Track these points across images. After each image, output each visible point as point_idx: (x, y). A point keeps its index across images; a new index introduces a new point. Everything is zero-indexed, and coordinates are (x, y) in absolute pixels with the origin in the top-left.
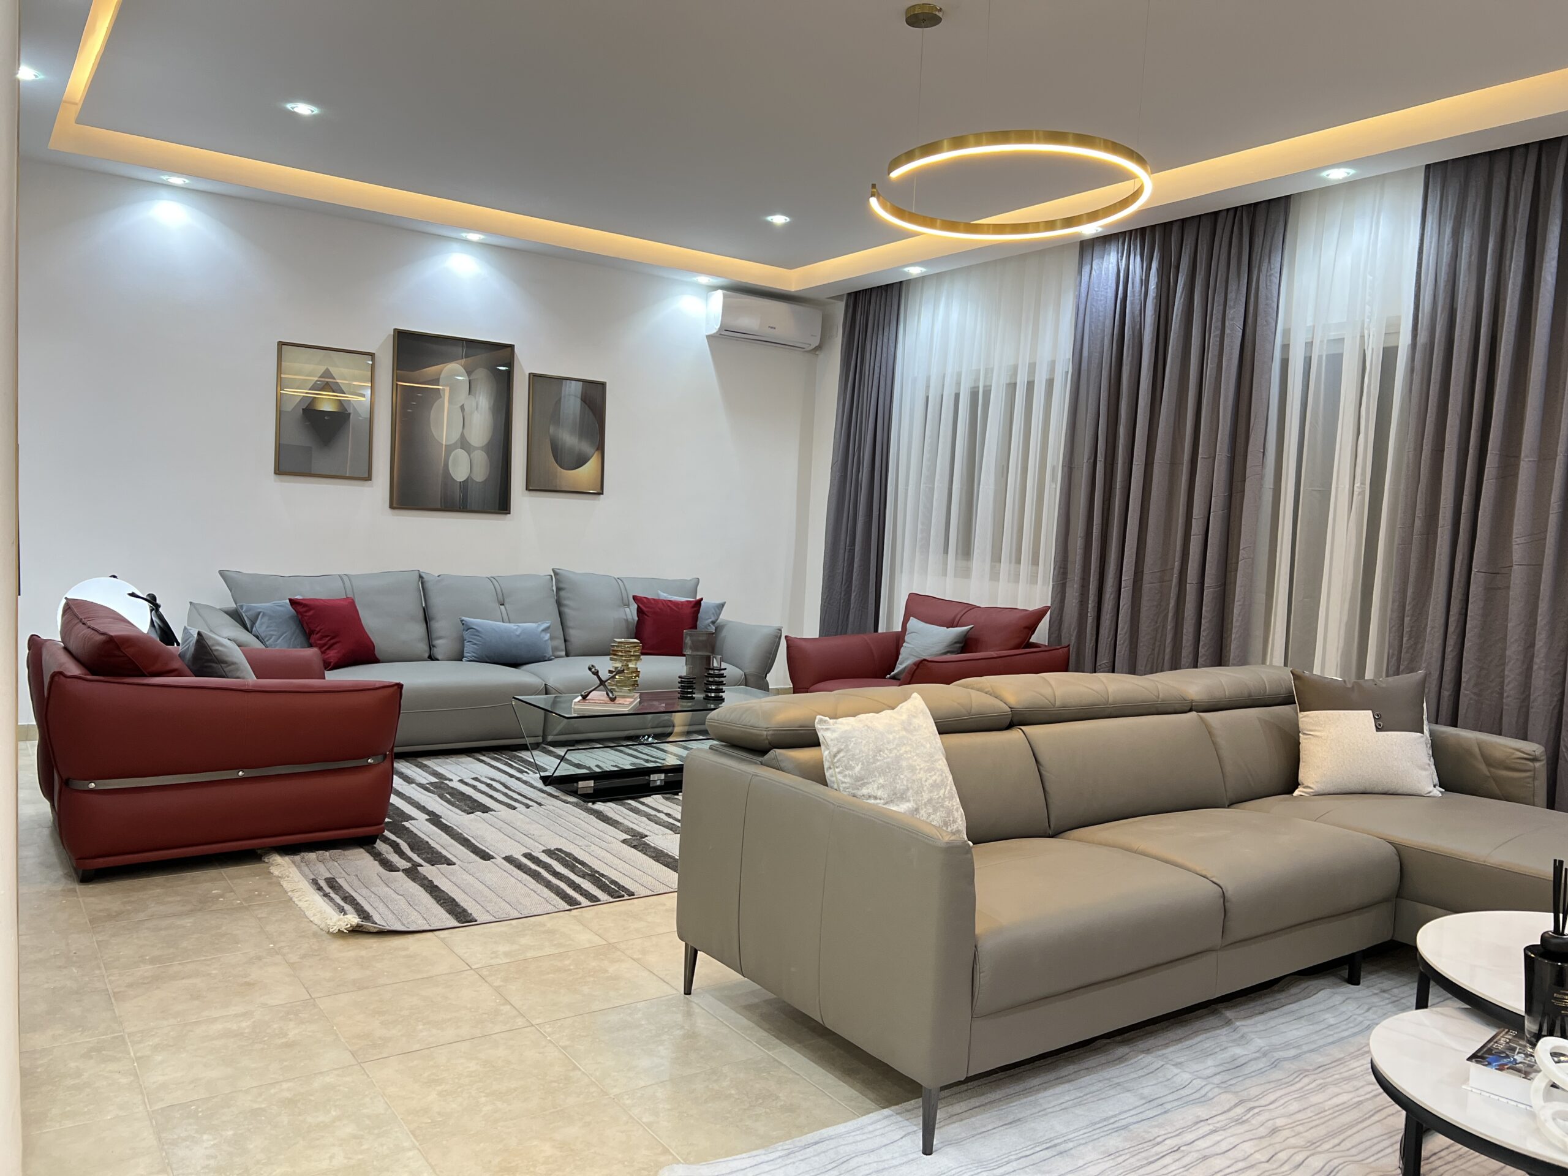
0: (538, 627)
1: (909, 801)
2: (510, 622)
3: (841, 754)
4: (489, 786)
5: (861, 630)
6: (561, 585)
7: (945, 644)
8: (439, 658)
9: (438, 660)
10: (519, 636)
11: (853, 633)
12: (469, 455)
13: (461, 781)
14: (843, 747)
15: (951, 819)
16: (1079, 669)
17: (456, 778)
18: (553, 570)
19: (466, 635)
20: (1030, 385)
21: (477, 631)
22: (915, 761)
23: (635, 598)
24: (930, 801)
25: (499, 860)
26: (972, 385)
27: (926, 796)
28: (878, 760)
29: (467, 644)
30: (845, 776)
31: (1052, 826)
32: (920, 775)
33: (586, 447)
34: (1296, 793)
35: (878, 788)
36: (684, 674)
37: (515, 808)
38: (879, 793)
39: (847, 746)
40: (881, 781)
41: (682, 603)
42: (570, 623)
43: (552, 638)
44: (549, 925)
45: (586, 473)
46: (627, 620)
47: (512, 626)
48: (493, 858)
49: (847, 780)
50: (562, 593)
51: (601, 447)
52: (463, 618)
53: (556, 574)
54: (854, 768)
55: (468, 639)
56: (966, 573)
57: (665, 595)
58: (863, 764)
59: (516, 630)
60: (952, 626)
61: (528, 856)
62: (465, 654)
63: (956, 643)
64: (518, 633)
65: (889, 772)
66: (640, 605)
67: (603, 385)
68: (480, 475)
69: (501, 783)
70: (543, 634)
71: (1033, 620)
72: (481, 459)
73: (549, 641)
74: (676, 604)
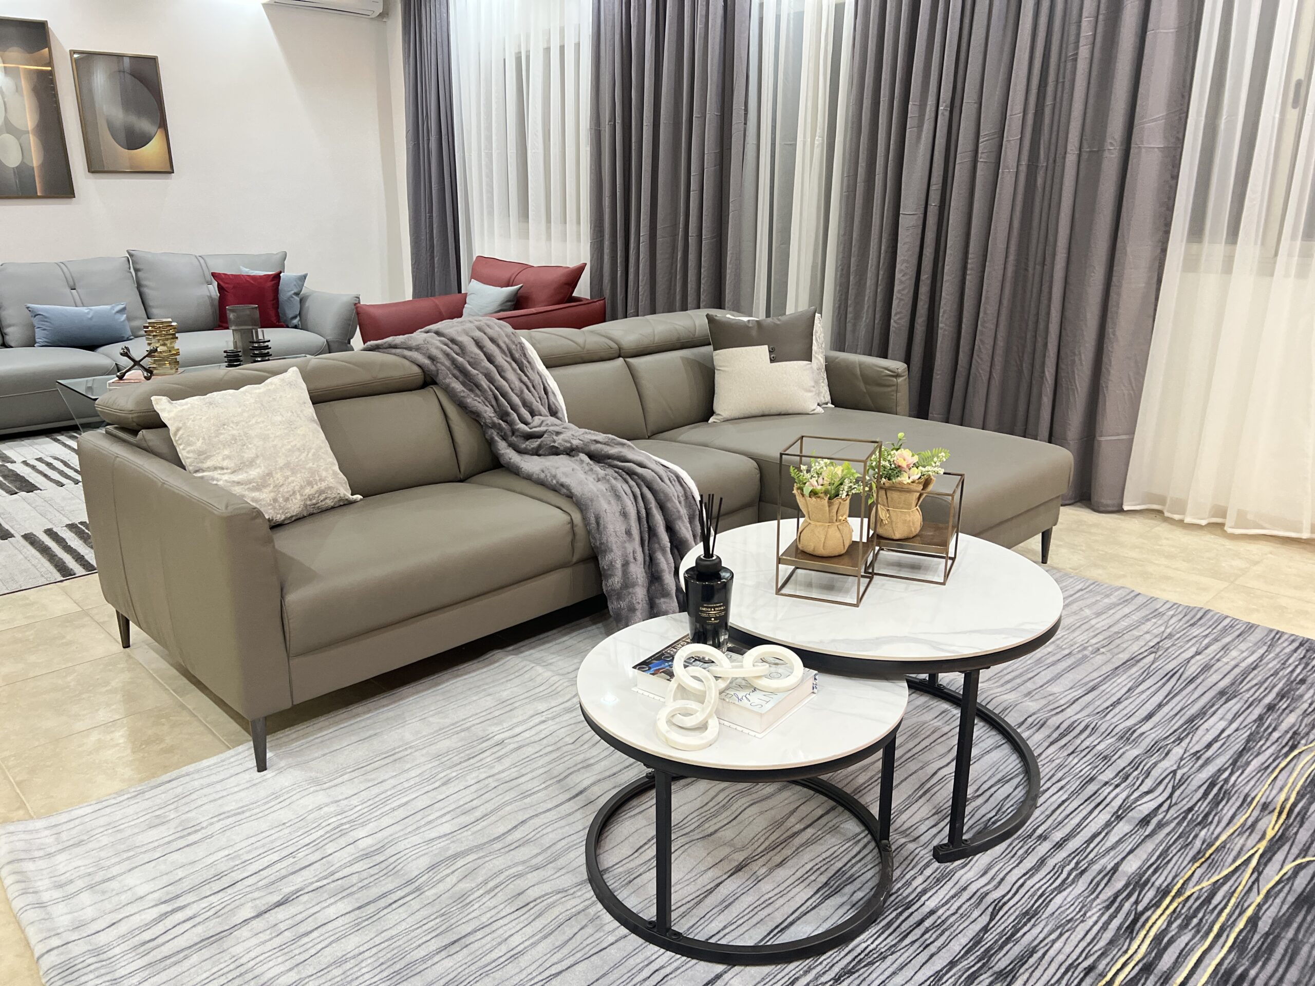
0: (112, 308)
1: (260, 466)
2: (84, 306)
3: (180, 432)
4: (49, 465)
5: (446, 292)
6: (138, 267)
7: (498, 303)
8: (12, 344)
9: (11, 347)
10: (91, 319)
11: (440, 295)
12: (18, 139)
13: (25, 463)
14: (181, 425)
15: (317, 478)
16: (614, 318)
17: (19, 459)
18: (128, 251)
19: (35, 321)
20: (562, 48)
21: (46, 317)
22: (269, 430)
23: (213, 275)
24: (287, 465)
25: (18, 539)
26: (517, 51)
27: (281, 462)
28: (222, 434)
29: (37, 330)
30: (188, 452)
31: (462, 470)
32: (275, 443)
33: (145, 125)
34: (711, 420)
35: (224, 459)
36: (231, 347)
37: (62, 485)
38: (225, 464)
39: (184, 423)
40: (226, 452)
41: (261, 277)
42: (151, 302)
43: (129, 319)
44: (31, 598)
45: (152, 150)
46: (210, 297)
47: (84, 310)
48: (12, 536)
49: (191, 455)
50: (140, 274)
51: (163, 124)
52: (29, 305)
53: (131, 255)
54: (195, 443)
55: (37, 326)
56: (524, 234)
57: (247, 270)
58: (204, 439)
59: (88, 313)
60: (508, 286)
61: (50, 532)
62: (37, 340)
63: (507, 301)
64: (90, 316)
65: (236, 443)
66: (221, 283)
67: (153, 60)
68: (35, 159)
69: (62, 461)
70: (118, 316)
71: (574, 276)
72: (33, 143)
73: (127, 322)
74: (254, 278)
